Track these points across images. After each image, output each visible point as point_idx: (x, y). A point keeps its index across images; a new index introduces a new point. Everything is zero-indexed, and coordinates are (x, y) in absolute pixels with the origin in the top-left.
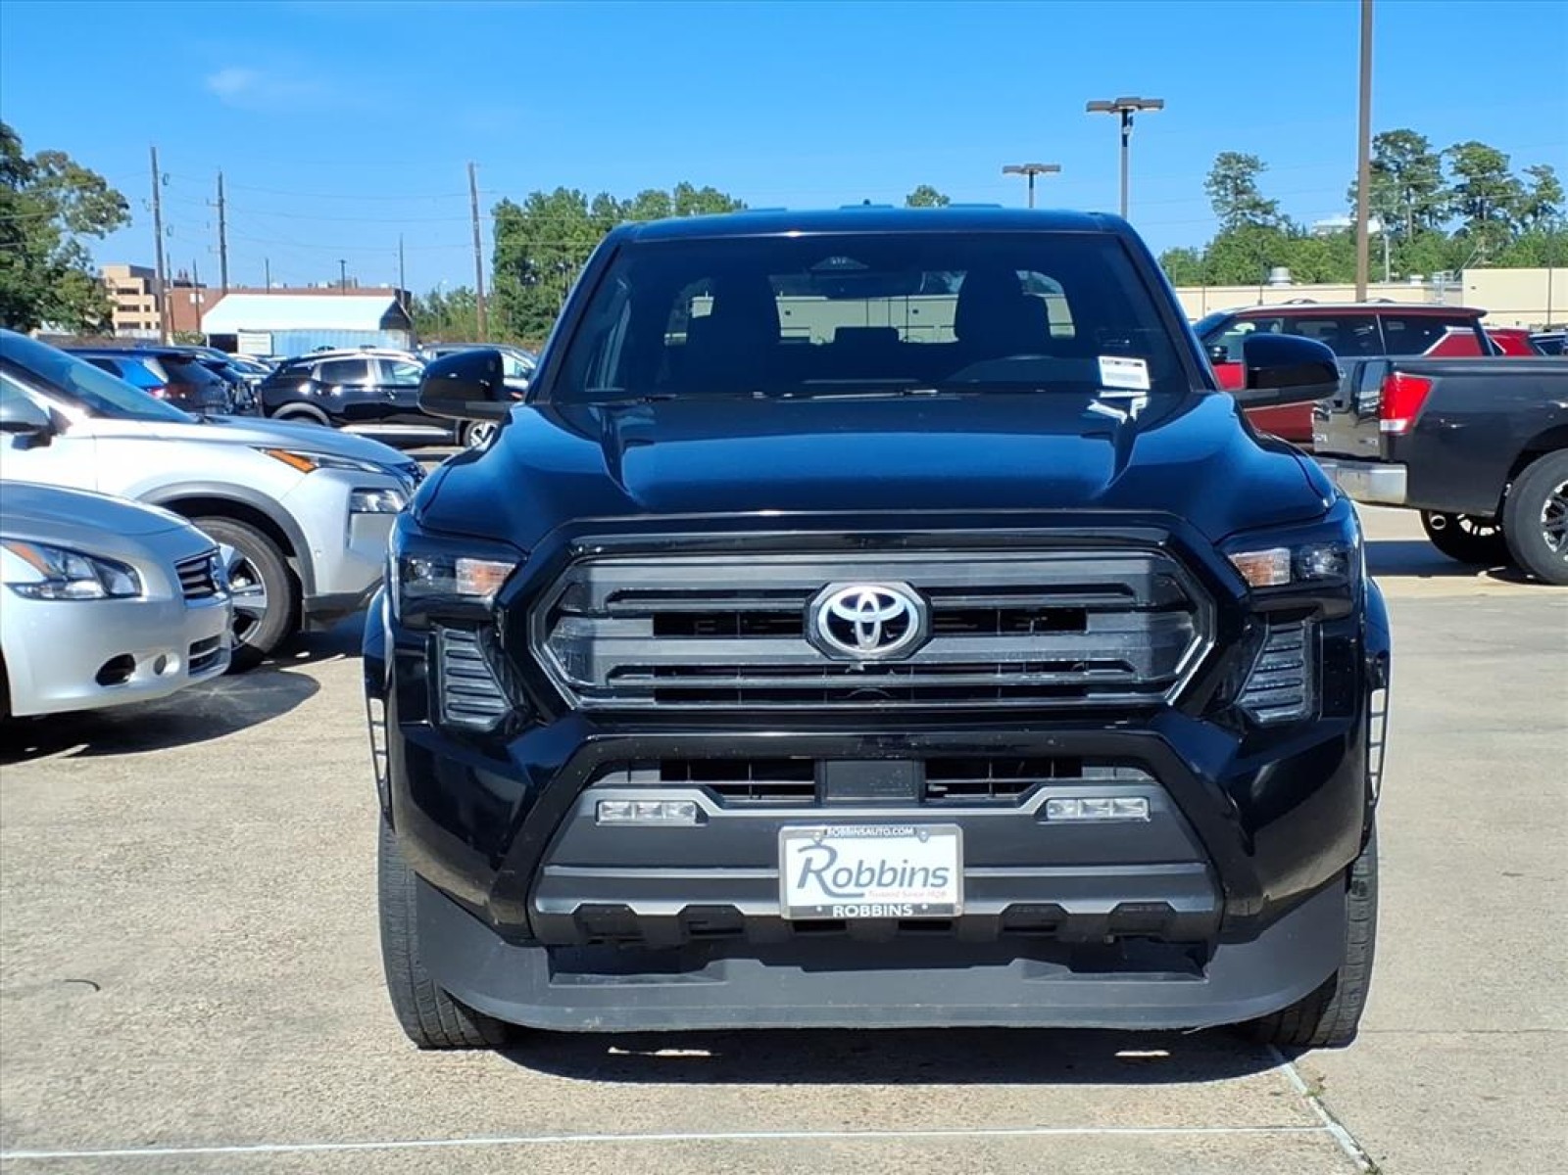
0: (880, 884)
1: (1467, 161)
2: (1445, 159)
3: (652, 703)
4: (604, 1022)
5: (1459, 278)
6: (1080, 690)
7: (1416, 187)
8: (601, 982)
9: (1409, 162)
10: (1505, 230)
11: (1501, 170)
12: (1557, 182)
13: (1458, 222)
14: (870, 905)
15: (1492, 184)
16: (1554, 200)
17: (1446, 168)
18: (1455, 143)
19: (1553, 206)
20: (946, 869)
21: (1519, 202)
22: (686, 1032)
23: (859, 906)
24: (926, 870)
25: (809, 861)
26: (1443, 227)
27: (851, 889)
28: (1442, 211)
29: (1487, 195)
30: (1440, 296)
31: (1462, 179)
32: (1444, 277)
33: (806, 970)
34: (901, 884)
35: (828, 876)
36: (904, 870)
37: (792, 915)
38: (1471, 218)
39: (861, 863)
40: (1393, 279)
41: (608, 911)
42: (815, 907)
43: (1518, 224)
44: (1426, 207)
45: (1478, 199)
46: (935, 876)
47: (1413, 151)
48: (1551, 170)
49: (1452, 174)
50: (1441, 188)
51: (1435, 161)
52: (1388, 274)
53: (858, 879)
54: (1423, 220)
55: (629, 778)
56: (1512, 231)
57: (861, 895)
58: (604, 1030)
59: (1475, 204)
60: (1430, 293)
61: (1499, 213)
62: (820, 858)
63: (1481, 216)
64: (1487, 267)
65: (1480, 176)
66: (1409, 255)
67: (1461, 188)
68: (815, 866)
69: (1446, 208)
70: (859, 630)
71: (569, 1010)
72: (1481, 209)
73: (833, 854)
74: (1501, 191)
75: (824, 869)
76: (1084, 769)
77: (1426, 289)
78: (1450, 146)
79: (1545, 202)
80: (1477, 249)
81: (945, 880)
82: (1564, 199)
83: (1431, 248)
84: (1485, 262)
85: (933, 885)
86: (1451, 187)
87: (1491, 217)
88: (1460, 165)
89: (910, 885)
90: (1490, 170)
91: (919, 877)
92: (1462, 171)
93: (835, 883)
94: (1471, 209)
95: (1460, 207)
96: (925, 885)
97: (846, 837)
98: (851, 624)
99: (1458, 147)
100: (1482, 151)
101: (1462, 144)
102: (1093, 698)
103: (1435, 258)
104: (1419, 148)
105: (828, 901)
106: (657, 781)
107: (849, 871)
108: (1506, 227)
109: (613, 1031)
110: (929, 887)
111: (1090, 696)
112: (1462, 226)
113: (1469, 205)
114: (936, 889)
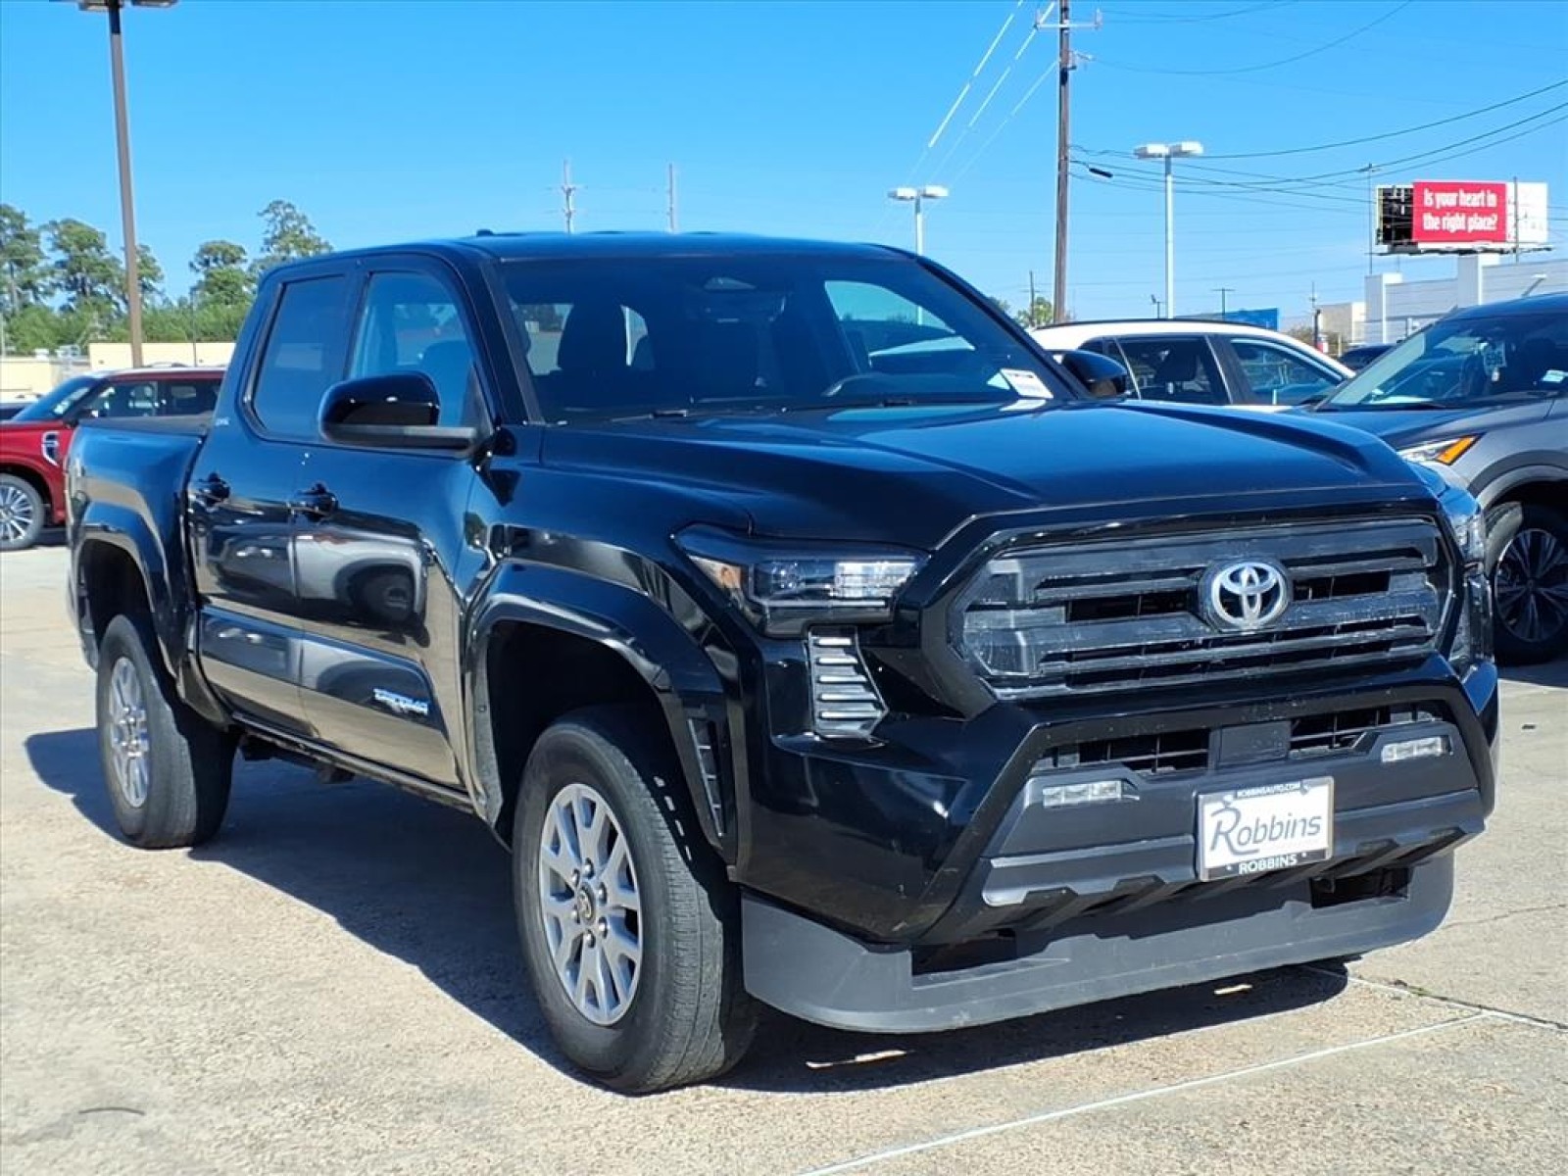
0: (1271, 839)
1: (65, 238)
2: (44, 235)
3: (1064, 688)
4: (972, 1016)
5: (85, 352)
6: (1383, 645)
7: (19, 263)
8: (956, 978)
9: (8, 236)
10: (107, 307)
11: (99, 247)
12: (154, 260)
13: (61, 297)
14: (1266, 859)
15: (92, 261)
16: (154, 279)
17: (45, 245)
18: (50, 219)
19: (151, 282)
20: (1319, 818)
21: (120, 280)
22: (1048, 1013)
23: (1257, 861)
24: (1304, 820)
25: (1219, 824)
26: (47, 302)
27: (1251, 846)
28: (43, 286)
29: (88, 271)
30: (67, 369)
31: (61, 255)
32: (71, 352)
33: (1132, 938)
34: (1286, 836)
35: (1233, 836)
36: (1289, 822)
37: (1210, 876)
38: (74, 294)
39: (1274, 819)
40: (10, 354)
41: (1047, 897)
42: (1224, 867)
43: (120, 302)
44: (29, 282)
45: (79, 276)
46: (1311, 824)
47: (13, 226)
48: (147, 248)
49: (53, 250)
50: (42, 264)
51: (35, 238)
52: (4, 349)
53: (1255, 835)
54: (27, 295)
55: (1055, 764)
56: (114, 307)
57: (1256, 851)
58: (974, 1024)
59: (76, 280)
60: (57, 367)
61: (101, 289)
62: (1228, 819)
63: (84, 292)
64: (103, 341)
65: (79, 253)
66: (18, 328)
67: (62, 264)
68: (1224, 829)
69: (47, 284)
70: (1245, 603)
71: (932, 1010)
72: (83, 284)
73: (1238, 814)
74: (100, 267)
75: (1230, 831)
76: (1392, 716)
77: (52, 363)
78: (47, 222)
79: (145, 279)
80: (91, 325)
81: (1318, 827)
82: (162, 277)
83: (39, 321)
84: (100, 337)
85: (1310, 834)
86: (51, 263)
87: (93, 293)
88: (58, 241)
89: (1293, 835)
90: (88, 247)
91: (1300, 826)
92: (61, 247)
93: (1240, 843)
94: (73, 285)
95: (62, 282)
96: (1303, 834)
97: (1251, 796)
98: (1237, 598)
99: (54, 224)
100: (79, 229)
101: (58, 221)
102: (1394, 651)
103: (45, 333)
104: (18, 223)
105: (1235, 859)
106: (1076, 764)
107: (1249, 829)
108: (107, 303)
109: (982, 1023)
110: (1307, 837)
111: (1392, 649)
112: (65, 302)
113: (69, 281)
114: (1312, 837)
